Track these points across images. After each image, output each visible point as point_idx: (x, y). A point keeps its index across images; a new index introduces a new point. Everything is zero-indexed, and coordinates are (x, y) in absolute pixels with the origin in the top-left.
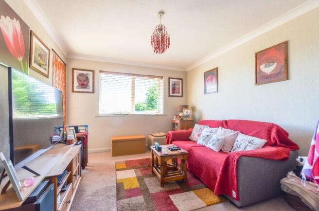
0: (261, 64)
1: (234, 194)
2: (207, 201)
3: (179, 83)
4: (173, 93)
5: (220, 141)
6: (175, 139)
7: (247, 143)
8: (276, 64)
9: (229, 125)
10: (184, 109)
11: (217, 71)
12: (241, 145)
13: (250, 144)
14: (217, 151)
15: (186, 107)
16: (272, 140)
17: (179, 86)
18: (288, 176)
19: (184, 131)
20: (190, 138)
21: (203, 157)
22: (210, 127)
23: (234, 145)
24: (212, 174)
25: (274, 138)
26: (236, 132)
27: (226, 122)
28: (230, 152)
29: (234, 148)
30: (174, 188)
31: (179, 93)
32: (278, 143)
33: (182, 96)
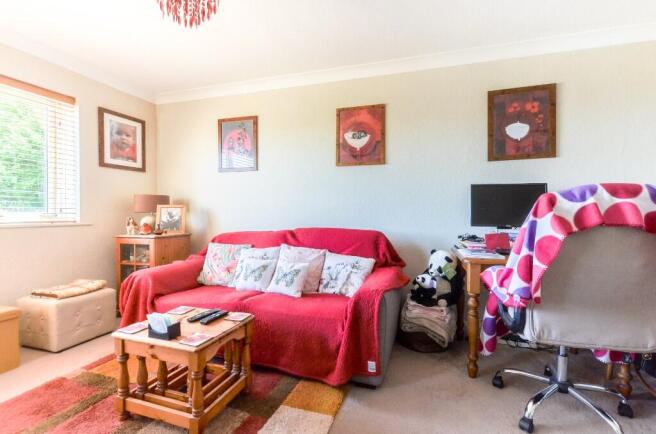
0: (345, 131)
1: (372, 366)
2: (326, 407)
3: (134, 133)
4: (114, 156)
5: (301, 274)
6: (164, 291)
7: (349, 268)
8: (369, 136)
9: (300, 238)
10: (159, 206)
11: (256, 123)
12: (338, 273)
13: (355, 270)
14: (299, 295)
15: (164, 200)
16: (381, 256)
17: (135, 139)
18: (410, 308)
19: (178, 264)
20: (200, 279)
21: (287, 315)
22: (253, 246)
23: (323, 277)
24: (315, 346)
25: (384, 255)
26: (322, 251)
27: (292, 233)
28: (318, 291)
29: (325, 282)
30: (237, 425)
31: (134, 160)
32: (390, 261)
33: (143, 170)
